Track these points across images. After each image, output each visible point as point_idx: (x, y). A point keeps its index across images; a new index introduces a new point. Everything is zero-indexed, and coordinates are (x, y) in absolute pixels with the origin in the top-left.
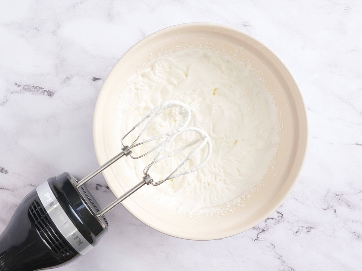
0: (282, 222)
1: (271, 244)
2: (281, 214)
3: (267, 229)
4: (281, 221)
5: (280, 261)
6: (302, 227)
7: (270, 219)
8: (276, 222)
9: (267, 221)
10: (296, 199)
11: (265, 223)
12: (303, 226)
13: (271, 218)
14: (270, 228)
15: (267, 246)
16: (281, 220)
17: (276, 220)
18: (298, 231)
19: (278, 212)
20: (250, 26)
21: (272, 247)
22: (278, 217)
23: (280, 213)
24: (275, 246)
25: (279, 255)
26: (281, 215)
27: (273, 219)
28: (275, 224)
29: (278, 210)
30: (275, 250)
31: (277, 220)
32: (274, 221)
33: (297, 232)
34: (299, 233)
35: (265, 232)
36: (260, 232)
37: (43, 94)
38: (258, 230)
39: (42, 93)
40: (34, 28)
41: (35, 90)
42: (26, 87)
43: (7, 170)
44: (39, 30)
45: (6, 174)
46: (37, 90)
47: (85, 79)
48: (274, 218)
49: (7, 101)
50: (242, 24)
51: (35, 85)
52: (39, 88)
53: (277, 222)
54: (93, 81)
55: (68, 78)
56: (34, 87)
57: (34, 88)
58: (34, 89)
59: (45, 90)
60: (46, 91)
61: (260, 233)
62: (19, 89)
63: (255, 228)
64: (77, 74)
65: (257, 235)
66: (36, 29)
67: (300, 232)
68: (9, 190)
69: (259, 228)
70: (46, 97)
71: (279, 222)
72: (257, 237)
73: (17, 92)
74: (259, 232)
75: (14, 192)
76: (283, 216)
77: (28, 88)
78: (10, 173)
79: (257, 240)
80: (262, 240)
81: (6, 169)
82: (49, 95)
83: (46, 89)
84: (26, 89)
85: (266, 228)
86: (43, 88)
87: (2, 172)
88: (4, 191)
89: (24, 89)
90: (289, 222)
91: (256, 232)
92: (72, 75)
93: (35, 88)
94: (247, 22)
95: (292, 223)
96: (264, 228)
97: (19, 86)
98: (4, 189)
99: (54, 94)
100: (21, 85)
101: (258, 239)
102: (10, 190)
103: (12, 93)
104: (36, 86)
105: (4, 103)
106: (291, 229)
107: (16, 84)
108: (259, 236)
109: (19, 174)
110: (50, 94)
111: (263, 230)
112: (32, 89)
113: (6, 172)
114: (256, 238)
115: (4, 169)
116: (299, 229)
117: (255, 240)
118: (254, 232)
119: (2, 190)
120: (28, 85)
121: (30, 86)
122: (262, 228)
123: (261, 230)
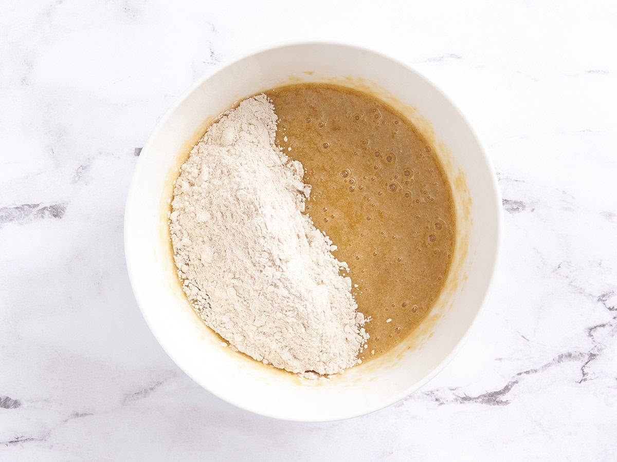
3: (599, 350)
7: (598, 328)
8: (613, 330)
9: (594, 335)
11: (590, 338)
13: (600, 326)
14: (605, 346)
15: (609, 387)
17: (611, 325)
19: (610, 309)
22: (615, 318)
27: (604, 326)
28: (613, 336)
29: (610, 303)
31: (614, 325)
32: (607, 329)
35: (597, 357)
36: (586, 361)
37: (43, 217)
38: (580, 359)
39: (40, 215)
41: (21, 215)
43: (18, 399)
45: (18, 409)
46: (26, 213)
47: (119, 157)
48: (607, 324)
51: (19, 204)
52: (29, 206)
54: (137, 157)
55: (84, 168)
56: (17, 208)
57: (20, 211)
58: (18, 213)
59: (43, 207)
60: (45, 208)
61: (587, 363)
63: (574, 357)
64: (100, 153)
65: (582, 370)
68: (33, 439)
69: (580, 353)
70: (49, 220)
72: (584, 374)
74: (584, 363)
75: (46, 440)
77: (7, 214)
78: (25, 405)
79: (585, 380)
80: (595, 378)
81: (13, 398)
82: (55, 216)
83: (45, 206)
85: (596, 349)
86: (38, 205)
87: (7, 407)
88: (25, 444)
91: (577, 365)
92: (89, 159)
96: (592, 352)
98: (22, 440)
99: (63, 209)
101: (586, 377)
102: (36, 440)
104: (23, 205)
108: (586, 370)
109: (45, 400)
110: (57, 212)
111: (592, 356)
112: (14, 214)
113: (16, 404)
114: (581, 377)
115: (10, 399)
117: (580, 383)
118: (572, 368)
119: (19, 444)
120: (5, 208)
121: (10, 208)
122: (587, 352)
123: (587, 357)
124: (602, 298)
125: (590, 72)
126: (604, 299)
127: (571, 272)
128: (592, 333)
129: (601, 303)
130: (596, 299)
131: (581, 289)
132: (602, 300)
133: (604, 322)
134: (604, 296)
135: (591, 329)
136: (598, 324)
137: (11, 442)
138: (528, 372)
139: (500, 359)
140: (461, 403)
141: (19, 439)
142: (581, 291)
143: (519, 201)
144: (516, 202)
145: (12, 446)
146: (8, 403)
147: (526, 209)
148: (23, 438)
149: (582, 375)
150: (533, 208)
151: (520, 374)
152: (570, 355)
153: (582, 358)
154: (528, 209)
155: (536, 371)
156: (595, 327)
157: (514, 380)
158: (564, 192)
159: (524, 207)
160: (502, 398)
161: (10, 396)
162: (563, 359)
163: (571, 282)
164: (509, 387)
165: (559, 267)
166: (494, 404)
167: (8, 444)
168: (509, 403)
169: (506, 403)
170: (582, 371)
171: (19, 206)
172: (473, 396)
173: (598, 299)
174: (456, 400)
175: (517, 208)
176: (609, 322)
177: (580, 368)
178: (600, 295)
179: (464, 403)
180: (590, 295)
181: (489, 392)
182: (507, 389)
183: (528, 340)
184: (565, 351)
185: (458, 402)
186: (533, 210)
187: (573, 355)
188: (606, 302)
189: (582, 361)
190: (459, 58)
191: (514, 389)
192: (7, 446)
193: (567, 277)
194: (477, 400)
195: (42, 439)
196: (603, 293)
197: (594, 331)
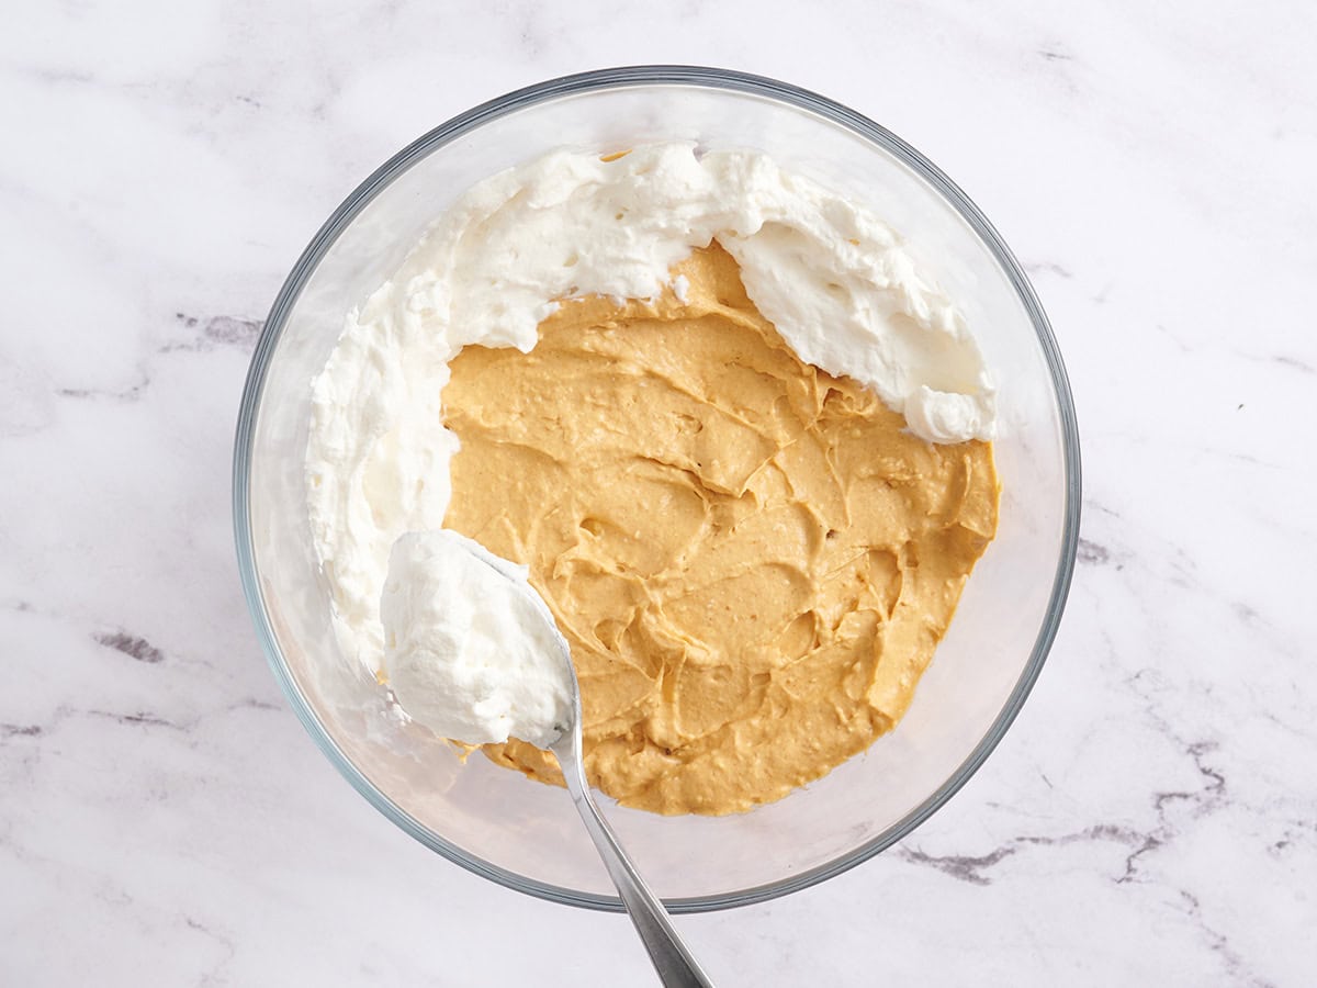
0: (1220, 807)
1: (1183, 893)
2: (1216, 776)
3: (1165, 836)
4: (1217, 804)
5: (1218, 956)
6: (1300, 824)
7: (1176, 799)
8: (1198, 808)
9: (1164, 808)
10: (1272, 717)
11: (1157, 812)
12: (1302, 819)
13: (1180, 796)
14: (1179, 832)
15: (1166, 903)
16: (1218, 799)
17: (1198, 800)
18: (1285, 839)
19: (1205, 772)
20: (1068, 58)
21: (1188, 906)
22: (1208, 788)
23: (1214, 771)
24: (1200, 901)
25: (1215, 935)
26: (1217, 782)
27: (1185, 796)
28: (1196, 817)
29: (1206, 762)
30: (1200, 915)
31: (1204, 801)
32: (1190, 804)
33: (1280, 845)
34: (1289, 846)
35: (1160, 847)
36: (1140, 849)
38: (1129, 842)
40: (239, 98)
41: (252, 337)
42: (218, 326)
43: (160, 647)
44: (258, 105)
45: (155, 665)
48: (1191, 795)
49: (147, 382)
50: (1041, 52)
51: (252, 318)
53: (1204, 809)
56: (248, 324)
57: (251, 330)
58: (247, 332)
61: (1139, 852)
62: (191, 335)
63: (1121, 836)
65: (1129, 861)
66: (247, 100)
67: (1294, 845)
68: (167, 723)
69: (1133, 832)
71: (1209, 807)
72: (1130, 870)
73: (182, 347)
74: (1135, 850)
75: (188, 731)
76: (1224, 786)
77: (228, 329)
78: (170, 661)
79: (1129, 880)
80: (1146, 882)
81: (153, 644)
84: (217, 333)
85: (1161, 833)
87: (139, 657)
88: (150, 728)
89: (210, 332)
90: (1248, 808)
91: (1121, 850)
93: (252, 327)
94: (1059, 44)
95: (1262, 812)
96: (1154, 836)
97: (192, 322)
98: (147, 720)
100: (201, 318)
101: (1131, 875)
102: (173, 726)
103: (166, 349)
105: (136, 389)
106: (1256, 835)
107: (180, 316)
108: (1135, 864)
109: (206, 663)
111: (1152, 843)
112: (240, 332)
113: (155, 656)
114: (1123, 873)
115: (147, 645)
116: (1287, 834)
117: (1120, 882)
118: (1115, 852)
119: (140, 727)
120: (227, 318)
121: (235, 321)
122: (1145, 833)
123: (1143, 842)
124: (1196, 749)
125: (1281, 359)
126: (1199, 751)
127: (1156, 690)
128: (1163, 803)
129: (1191, 757)
130: (1184, 748)
131: (1164, 723)
132: (1194, 753)
133: (1188, 791)
134: (1199, 746)
135: (1162, 797)
136: (1179, 790)
137: (129, 718)
138: (1035, 840)
139: (995, 805)
140: (909, 861)
141: (144, 717)
142: (1164, 728)
143: (1101, 545)
144: (1094, 547)
145: (128, 727)
146: (143, 650)
147: (1109, 561)
148: (152, 718)
149: (1126, 870)
150: (1122, 564)
151: (1021, 839)
152: (1114, 831)
153: (1134, 842)
154: (1112, 564)
155: (1050, 842)
156: (1171, 796)
157: (1009, 847)
158: (1181, 552)
159: (1106, 558)
160: (981, 872)
161: (148, 640)
162: (1102, 834)
163: (1151, 707)
164: (998, 856)
165: (1138, 676)
166: (964, 879)
167: (124, 721)
168: (988, 884)
169: (985, 882)
170: (1127, 864)
171: (251, 321)
172: (932, 855)
173: (1188, 747)
174: (902, 854)
175: (1095, 558)
176: (1196, 793)
177: (1126, 857)
178: (1194, 742)
179: (914, 863)
180: (1177, 738)
181: (962, 855)
182: (992, 859)
183: (1051, 786)
184: (1108, 821)
185: (905, 859)
186: (1120, 568)
187: (1119, 833)
188: (1200, 758)
189: (1133, 846)
190: (1066, 275)
191: (1005, 862)
192: (120, 721)
193: (1146, 697)
194: (937, 864)
195: (184, 727)
196: (1199, 741)
197: (1167, 801)
